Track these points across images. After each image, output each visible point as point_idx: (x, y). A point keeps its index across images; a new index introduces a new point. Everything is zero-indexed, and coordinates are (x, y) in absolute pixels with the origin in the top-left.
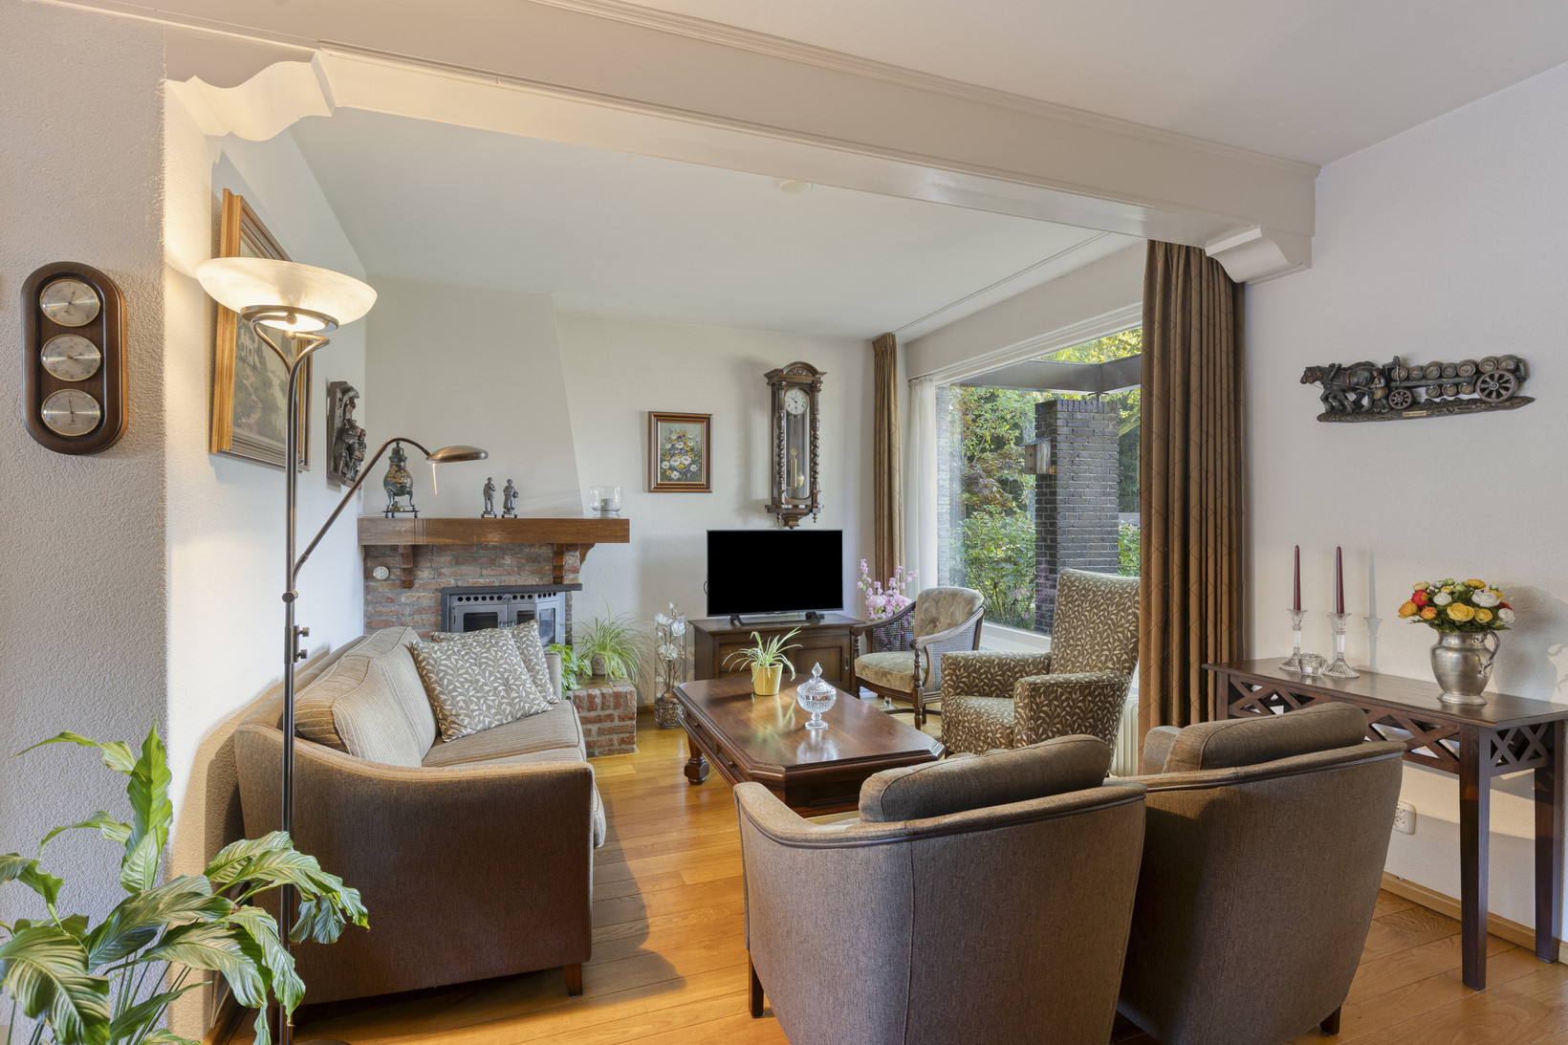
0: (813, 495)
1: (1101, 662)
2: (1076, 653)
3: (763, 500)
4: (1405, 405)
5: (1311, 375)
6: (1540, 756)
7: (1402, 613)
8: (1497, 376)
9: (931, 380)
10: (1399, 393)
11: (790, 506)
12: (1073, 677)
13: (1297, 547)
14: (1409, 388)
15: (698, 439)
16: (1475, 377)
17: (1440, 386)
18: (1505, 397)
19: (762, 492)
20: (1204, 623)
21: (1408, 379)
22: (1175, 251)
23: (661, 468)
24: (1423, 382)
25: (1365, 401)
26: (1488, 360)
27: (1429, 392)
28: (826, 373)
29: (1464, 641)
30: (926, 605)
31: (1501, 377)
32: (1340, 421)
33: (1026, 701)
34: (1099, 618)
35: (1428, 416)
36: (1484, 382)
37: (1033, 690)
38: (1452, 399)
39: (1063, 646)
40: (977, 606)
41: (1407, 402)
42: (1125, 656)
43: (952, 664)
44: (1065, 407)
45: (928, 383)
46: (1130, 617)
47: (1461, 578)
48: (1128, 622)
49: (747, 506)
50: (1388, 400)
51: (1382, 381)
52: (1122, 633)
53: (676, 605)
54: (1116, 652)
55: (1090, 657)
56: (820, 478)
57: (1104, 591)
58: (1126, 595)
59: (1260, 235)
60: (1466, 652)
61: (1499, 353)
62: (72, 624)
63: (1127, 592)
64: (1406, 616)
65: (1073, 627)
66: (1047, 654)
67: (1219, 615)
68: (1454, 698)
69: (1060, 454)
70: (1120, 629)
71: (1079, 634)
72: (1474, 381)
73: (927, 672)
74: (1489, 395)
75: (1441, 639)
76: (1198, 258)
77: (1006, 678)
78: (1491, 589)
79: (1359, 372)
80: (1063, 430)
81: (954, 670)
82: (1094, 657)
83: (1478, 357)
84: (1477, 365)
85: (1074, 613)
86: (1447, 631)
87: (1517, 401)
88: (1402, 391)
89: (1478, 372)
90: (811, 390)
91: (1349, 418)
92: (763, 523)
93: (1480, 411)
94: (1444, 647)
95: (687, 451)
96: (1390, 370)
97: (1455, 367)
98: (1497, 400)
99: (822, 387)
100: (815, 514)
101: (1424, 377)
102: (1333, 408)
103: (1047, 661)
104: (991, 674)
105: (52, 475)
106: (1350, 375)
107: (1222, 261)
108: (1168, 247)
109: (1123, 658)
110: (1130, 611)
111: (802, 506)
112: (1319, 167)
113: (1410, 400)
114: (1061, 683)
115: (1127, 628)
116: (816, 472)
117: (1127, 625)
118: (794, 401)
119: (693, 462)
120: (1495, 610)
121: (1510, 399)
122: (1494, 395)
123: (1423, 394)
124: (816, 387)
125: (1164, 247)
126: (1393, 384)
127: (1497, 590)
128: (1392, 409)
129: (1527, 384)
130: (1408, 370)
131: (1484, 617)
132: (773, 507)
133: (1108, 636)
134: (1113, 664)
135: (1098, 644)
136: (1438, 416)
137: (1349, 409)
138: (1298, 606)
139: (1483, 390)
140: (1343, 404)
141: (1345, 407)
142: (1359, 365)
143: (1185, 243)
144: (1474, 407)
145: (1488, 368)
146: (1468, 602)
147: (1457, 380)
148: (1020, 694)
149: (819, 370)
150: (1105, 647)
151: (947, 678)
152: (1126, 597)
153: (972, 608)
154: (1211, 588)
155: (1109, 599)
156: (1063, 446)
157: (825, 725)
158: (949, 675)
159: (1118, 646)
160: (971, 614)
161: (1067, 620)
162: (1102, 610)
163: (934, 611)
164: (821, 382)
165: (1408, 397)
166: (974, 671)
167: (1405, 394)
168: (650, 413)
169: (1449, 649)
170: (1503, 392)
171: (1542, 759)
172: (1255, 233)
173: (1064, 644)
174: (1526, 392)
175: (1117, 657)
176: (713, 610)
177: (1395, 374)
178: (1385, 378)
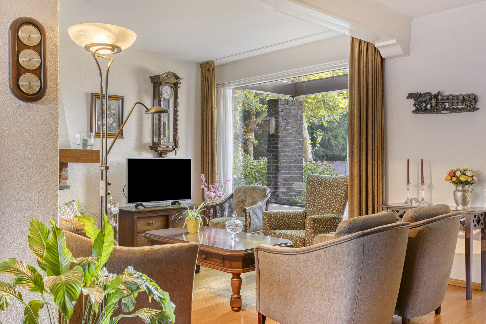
0: (175, 141)
1: (331, 211)
2: (319, 208)
3: (148, 143)
4: (442, 109)
5: (411, 96)
6: (483, 224)
7: (446, 180)
8: (469, 100)
9: (229, 86)
10: (440, 104)
11: (165, 147)
12: (326, 216)
13: (408, 159)
14: (443, 103)
15: (117, 109)
16: (463, 100)
17: (453, 103)
18: (472, 108)
19: (148, 139)
20: (373, 191)
21: (443, 99)
22: (363, 43)
23: (98, 124)
24: (447, 101)
25: (429, 107)
26: (467, 95)
27: (449, 104)
28: (182, 79)
29: (463, 187)
30: (239, 194)
31: (471, 101)
32: (420, 113)
33: (311, 226)
34: (328, 193)
35: (449, 113)
36: (466, 102)
37: (314, 221)
38: (456, 107)
39: (312, 206)
40: (267, 193)
41: (442, 108)
42: (341, 208)
43: (269, 216)
44: (282, 102)
45: (228, 87)
46: (342, 191)
47: (462, 168)
48: (342, 193)
49: (140, 146)
50: (436, 107)
51: (435, 100)
52: (339, 198)
53: (113, 198)
54: (337, 206)
55: (326, 209)
56: (179, 132)
57: (329, 182)
58: (340, 182)
59: (396, 42)
60: (464, 191)
61: (470, 93)
62: (24, 178)
63: (340, 181)
64: (447, 181)
65: (316, 198)
66: (304, 211)
67: (379, 187)
68: (460, 208)
69: (280, 125)
70: (338, 197)
71: (319, 200)
72: (463, 102)
73: (250, 223)
74: (467, 107)
75: (456, 188)
76: (371, 47)
77: (290, 221)
78: (470, 171)
79: (427, 96)
80: (281, 114)
81: (270, 219)
82: (327, 209)
83: (464, 94)
84: (464, 96)
85: (316, 192)
86: (459, 185)
87: (475, 109)
88: (441, 104)
89: (464, 99)
90: (175, 86)
91: (423, 112)
92: (149, 155)
93: (464, 112)
94: (457, 191)
95: (111, 116)
96: (437, 96)
97: (457, 96)
98: (470, 108)
99: (180, 85)
100: (176, 151)
101: (448, 99)
102: (417, 108)
103: (305, 214)
104: (284, 220)
105: (17, 111)
106: (424, 97)
107: (379, 49)
108: (360, 41)
109: (340, 208)
110: (342, 189)
111: (170, 147)
112: (412, 19)
113: (443, 107)
114: (323, 218)
115: (341, 196)
116: (177, 129)
117: (341, 195)
118: (166, 92)
119: (114, 122)
120: (472, 176)
121: (473, 108)
122: (469, 106)
123: (447, 105)
124: (177, 85)
125: (358, 41)
126: (438, 101)
127: (471, 171)
128: (438, 110)
129: (478, 103)
130: (443, 96)
131: (470, 179)
132: (154, 147)
133: (333, 200)
134: (336, 211)
135: (329, 204)
136: (452, 113)
137: (423, 109)
138: (408, 182)
139: (465, 105)
140: (421, 107)
141: (422, 108)
142: (426, 93)
143: (367, 41)
144: (463, 110)
145: (467, 97)
146: (465, 175)
147: (458, 101)
148: (308, 223)
149: (180, 76)
150: (332, 205)
151: (266, 223)
152: (340, 183)
153: (265, 194)
154: (376, 177)
155: (332, 185)
156: (281, 121)
157: (238, 239)
158: (268, 221)
159: (338, 203)
160: (265, 196)
161: (313, 195)
162: (329, 190)
163: (243, 197)
164: (180, 83)
165: (443, 106)
166: (277, 219)
167: (442, 105)
168: (92, 94)
169: (459, 191)
170: (471, 106)
171: (483, 225)
172: (394, 41)
173: (313, 205)
174: (477, 106)
175: (338, 208)
176: (130, 200)
177: (439, 97)
178: (436, 99)
